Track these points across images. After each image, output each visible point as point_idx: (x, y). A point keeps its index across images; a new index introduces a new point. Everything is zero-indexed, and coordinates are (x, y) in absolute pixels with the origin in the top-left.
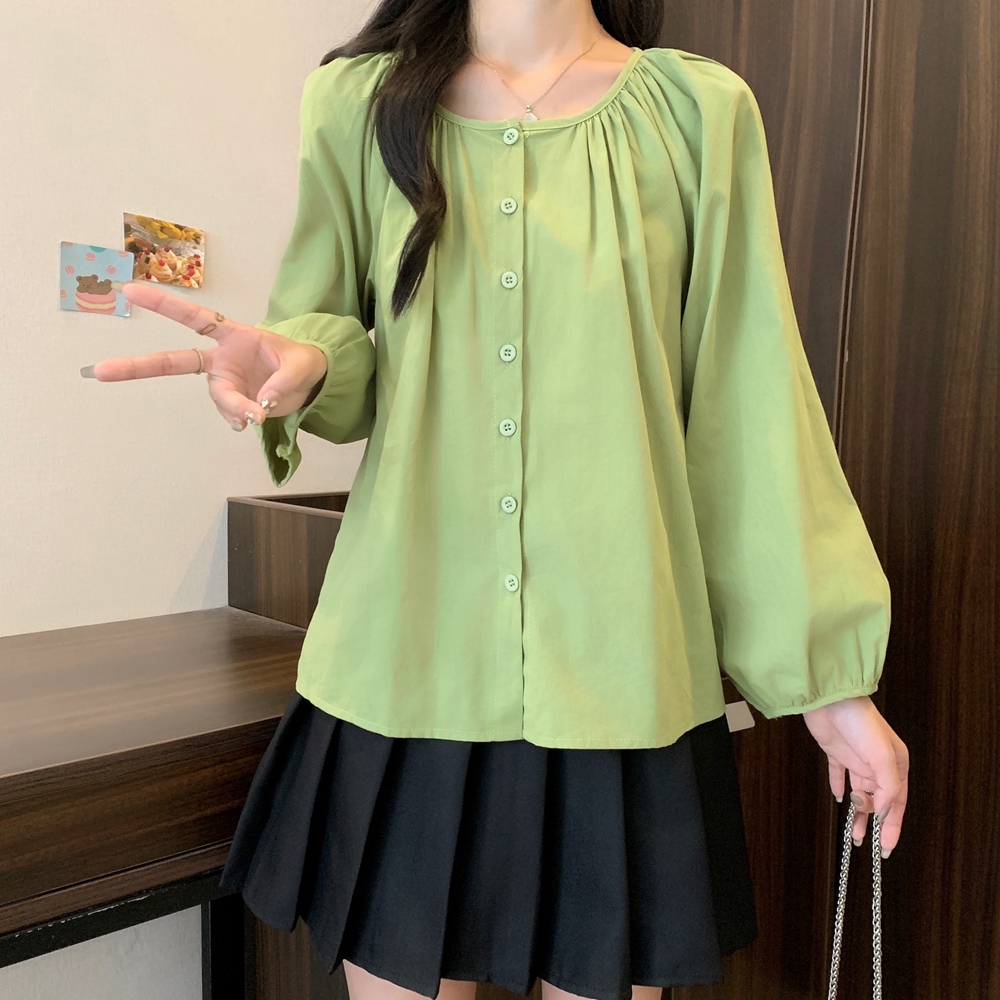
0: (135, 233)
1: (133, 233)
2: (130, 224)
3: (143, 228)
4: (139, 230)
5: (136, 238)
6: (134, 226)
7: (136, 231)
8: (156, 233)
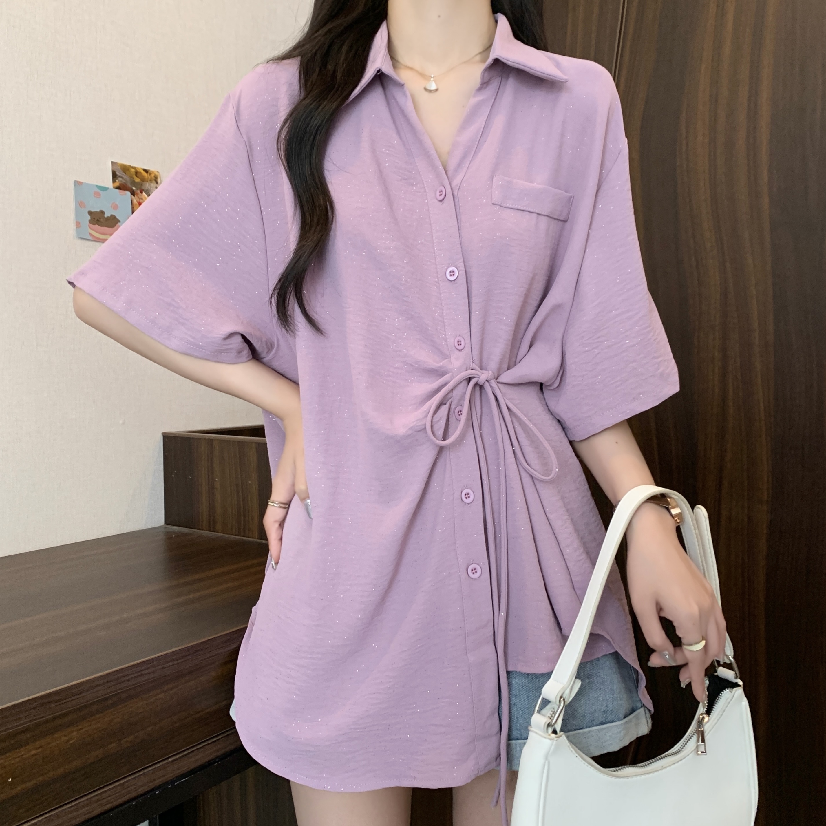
0: (120, 179)
1: (118, 179)
2: (116, 171)
3: (124, 174)
4: (122, 176)
5: (120, 183)
6: (119, 173)
7: (120, 177)
8: (133, 178)
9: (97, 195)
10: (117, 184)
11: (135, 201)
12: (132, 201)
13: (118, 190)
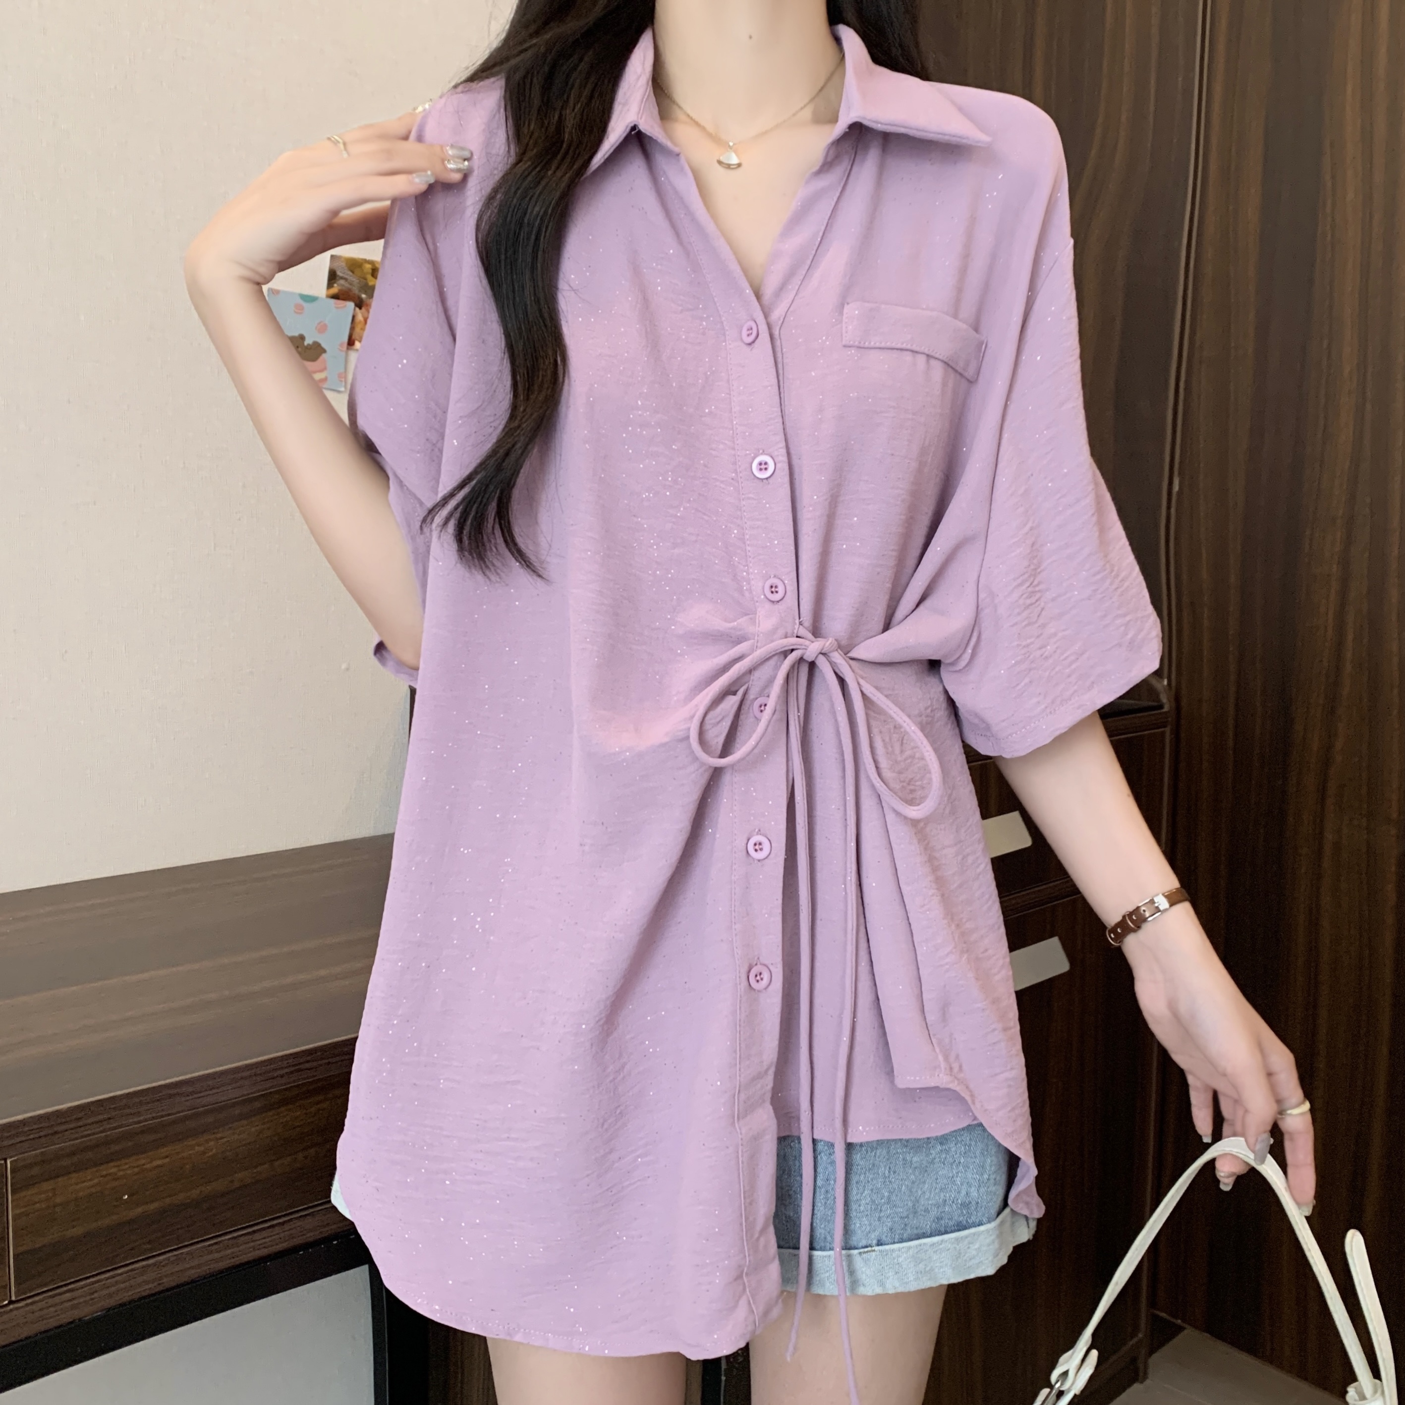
0: (342, 282)
1: (338, 282)
2: (336, 269)
3: (351, 273)
4: (346, 277)
5: (340, 288)
6: (340, 272)
7: (342, 278)
8: (366, 279)
9: (299, 309)
10: (335, 290)
11: (360, 317)
12: (354, 317)
13: (333, 301)
